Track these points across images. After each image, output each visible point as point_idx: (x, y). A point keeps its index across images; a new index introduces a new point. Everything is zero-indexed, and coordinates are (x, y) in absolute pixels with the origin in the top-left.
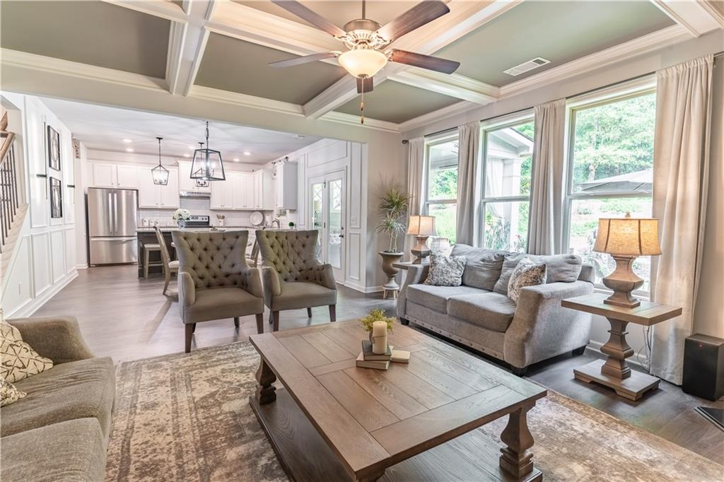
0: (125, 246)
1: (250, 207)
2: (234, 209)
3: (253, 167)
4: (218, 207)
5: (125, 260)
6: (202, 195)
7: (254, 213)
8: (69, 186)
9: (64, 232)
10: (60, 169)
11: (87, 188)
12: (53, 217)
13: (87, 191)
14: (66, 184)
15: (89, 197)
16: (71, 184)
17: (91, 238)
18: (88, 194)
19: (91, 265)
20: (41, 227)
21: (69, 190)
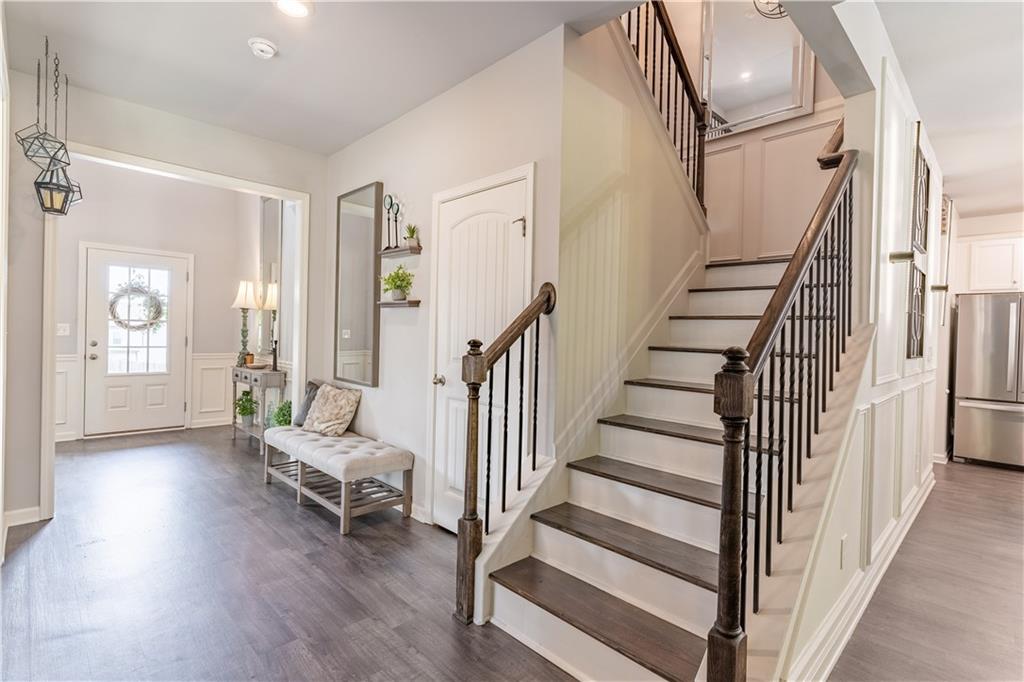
8: (935, 288)
9: (921, 390)
10: (925, 248)
11: (954, 297)
12: (909, 357)
13: (954, 302)
14: (930, 283)
15: (959, 311)
16: (938, 284)
17: (956, 400)
18: (957, 307)
19: (955, 459)
20: (889, 382)
21: (934, 297)
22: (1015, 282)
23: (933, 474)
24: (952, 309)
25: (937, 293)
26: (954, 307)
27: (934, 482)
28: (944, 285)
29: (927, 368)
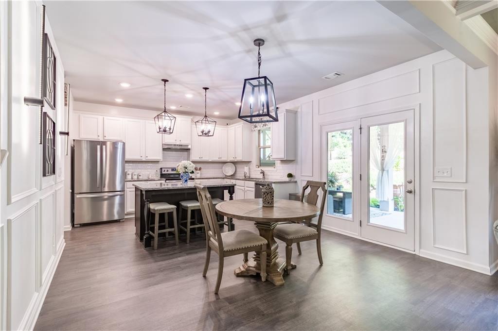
0: (106, 203)
1: (224, 159)
2: (210, 161)
3: (228, 121)
4: (197, 159)
5: (105, 219)
6: (183, 147)
7: (227, 164)
8: (61, 133)
9: (55, 195)
10: (55, 107)
11: (73, 141)
12: (44, 175)
13: (72, 143)
14: (58, 130)
15: (75, 149)
16: (63, 131)
17: (75, 195)
18: (74, 146)
19: (75, 226)
20: (29, 196)
21: (61, 138)
22: (99, 136)
23: (64, 240)
24: (71, 147)
25: (63, 136)
26: (72, 146)
27: (65, 244)
28: (67, 132)
29: (58, 180)
